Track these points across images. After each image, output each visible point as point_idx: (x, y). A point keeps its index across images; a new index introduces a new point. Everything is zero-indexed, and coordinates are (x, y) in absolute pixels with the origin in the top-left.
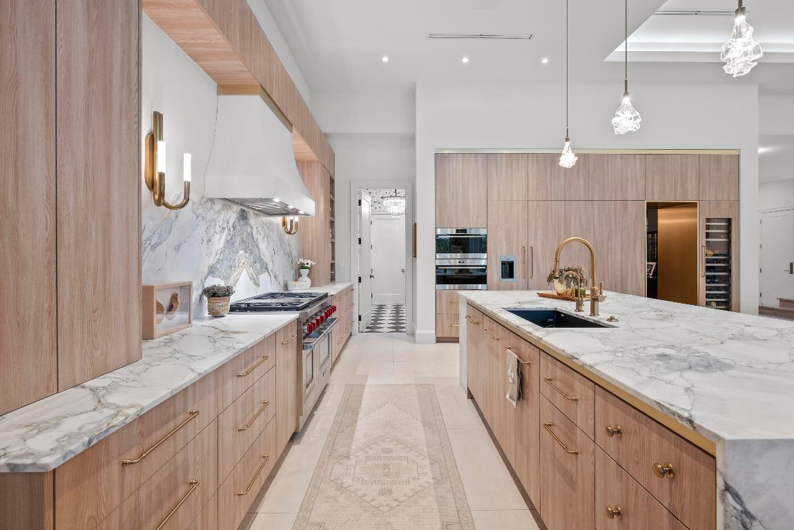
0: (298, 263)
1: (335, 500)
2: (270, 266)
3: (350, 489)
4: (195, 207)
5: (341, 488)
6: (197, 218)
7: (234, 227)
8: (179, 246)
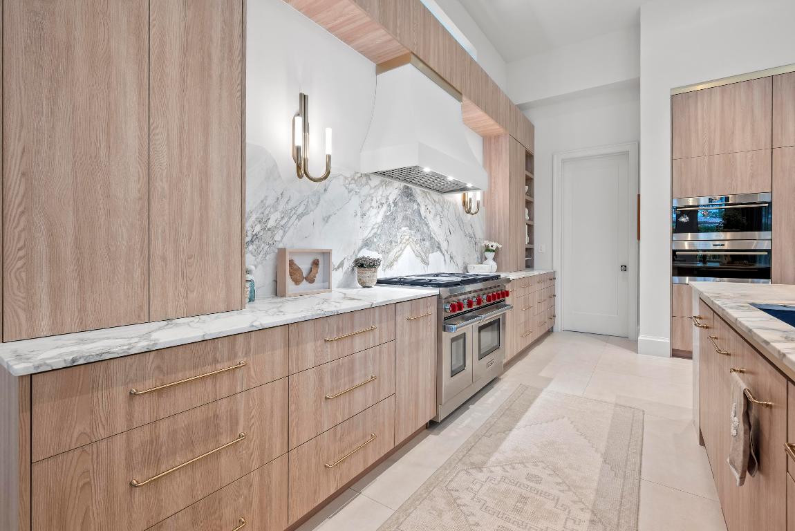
0: (483, 245)
1: (440, 515)
2: (444, 246)
3: (464, 508)
4: (347, 181)
5: (453, 503)
6: (349, 192)
7: (395, 203)
8: (329, 217)
